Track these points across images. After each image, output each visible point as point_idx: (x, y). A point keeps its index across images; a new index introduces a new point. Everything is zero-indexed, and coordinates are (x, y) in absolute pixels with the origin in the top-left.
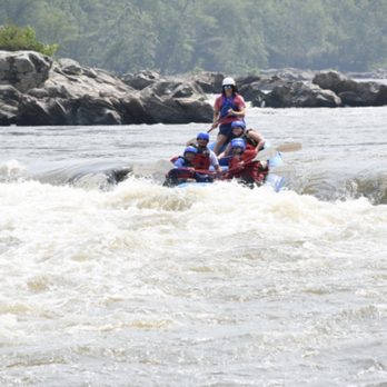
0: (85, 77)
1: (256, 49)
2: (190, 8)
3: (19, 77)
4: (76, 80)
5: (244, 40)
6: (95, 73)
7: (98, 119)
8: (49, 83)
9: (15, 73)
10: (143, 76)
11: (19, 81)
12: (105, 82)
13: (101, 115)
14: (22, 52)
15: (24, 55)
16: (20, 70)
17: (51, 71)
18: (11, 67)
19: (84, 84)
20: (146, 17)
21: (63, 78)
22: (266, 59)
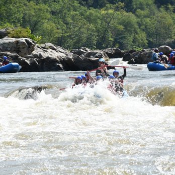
0: (51, 50)
1: (142, 40)
2: (112, 22)
3: (21, 50)
4: (47, 51)
5: (137, 36)
6: (55, 48)
7: (53, 68)
8: (34, 52)
9: (19, 48)
10: (82, 50)
11: (21, 51)
12: (60, 52)
13: (55, 66)
14: (22, 39)
15: (23, 40)
16: (21, 47)
17: (35, 47)
18: (17, 45)
19: (50, 53)
20: (92, 26)
21: (41, 50)
22: (147, 44)
